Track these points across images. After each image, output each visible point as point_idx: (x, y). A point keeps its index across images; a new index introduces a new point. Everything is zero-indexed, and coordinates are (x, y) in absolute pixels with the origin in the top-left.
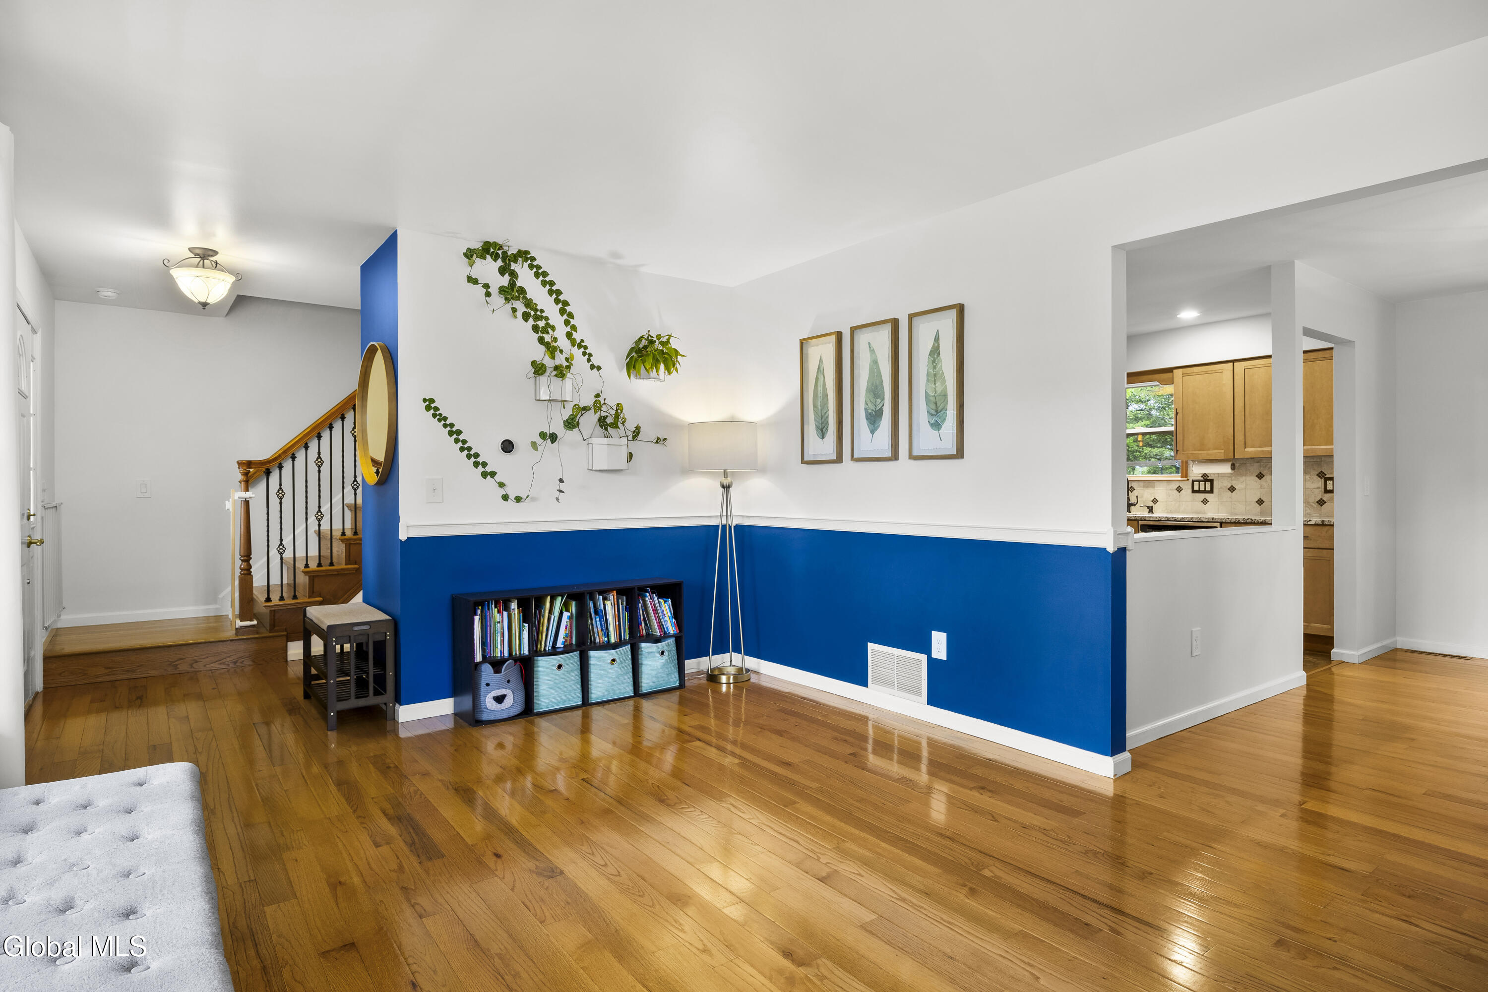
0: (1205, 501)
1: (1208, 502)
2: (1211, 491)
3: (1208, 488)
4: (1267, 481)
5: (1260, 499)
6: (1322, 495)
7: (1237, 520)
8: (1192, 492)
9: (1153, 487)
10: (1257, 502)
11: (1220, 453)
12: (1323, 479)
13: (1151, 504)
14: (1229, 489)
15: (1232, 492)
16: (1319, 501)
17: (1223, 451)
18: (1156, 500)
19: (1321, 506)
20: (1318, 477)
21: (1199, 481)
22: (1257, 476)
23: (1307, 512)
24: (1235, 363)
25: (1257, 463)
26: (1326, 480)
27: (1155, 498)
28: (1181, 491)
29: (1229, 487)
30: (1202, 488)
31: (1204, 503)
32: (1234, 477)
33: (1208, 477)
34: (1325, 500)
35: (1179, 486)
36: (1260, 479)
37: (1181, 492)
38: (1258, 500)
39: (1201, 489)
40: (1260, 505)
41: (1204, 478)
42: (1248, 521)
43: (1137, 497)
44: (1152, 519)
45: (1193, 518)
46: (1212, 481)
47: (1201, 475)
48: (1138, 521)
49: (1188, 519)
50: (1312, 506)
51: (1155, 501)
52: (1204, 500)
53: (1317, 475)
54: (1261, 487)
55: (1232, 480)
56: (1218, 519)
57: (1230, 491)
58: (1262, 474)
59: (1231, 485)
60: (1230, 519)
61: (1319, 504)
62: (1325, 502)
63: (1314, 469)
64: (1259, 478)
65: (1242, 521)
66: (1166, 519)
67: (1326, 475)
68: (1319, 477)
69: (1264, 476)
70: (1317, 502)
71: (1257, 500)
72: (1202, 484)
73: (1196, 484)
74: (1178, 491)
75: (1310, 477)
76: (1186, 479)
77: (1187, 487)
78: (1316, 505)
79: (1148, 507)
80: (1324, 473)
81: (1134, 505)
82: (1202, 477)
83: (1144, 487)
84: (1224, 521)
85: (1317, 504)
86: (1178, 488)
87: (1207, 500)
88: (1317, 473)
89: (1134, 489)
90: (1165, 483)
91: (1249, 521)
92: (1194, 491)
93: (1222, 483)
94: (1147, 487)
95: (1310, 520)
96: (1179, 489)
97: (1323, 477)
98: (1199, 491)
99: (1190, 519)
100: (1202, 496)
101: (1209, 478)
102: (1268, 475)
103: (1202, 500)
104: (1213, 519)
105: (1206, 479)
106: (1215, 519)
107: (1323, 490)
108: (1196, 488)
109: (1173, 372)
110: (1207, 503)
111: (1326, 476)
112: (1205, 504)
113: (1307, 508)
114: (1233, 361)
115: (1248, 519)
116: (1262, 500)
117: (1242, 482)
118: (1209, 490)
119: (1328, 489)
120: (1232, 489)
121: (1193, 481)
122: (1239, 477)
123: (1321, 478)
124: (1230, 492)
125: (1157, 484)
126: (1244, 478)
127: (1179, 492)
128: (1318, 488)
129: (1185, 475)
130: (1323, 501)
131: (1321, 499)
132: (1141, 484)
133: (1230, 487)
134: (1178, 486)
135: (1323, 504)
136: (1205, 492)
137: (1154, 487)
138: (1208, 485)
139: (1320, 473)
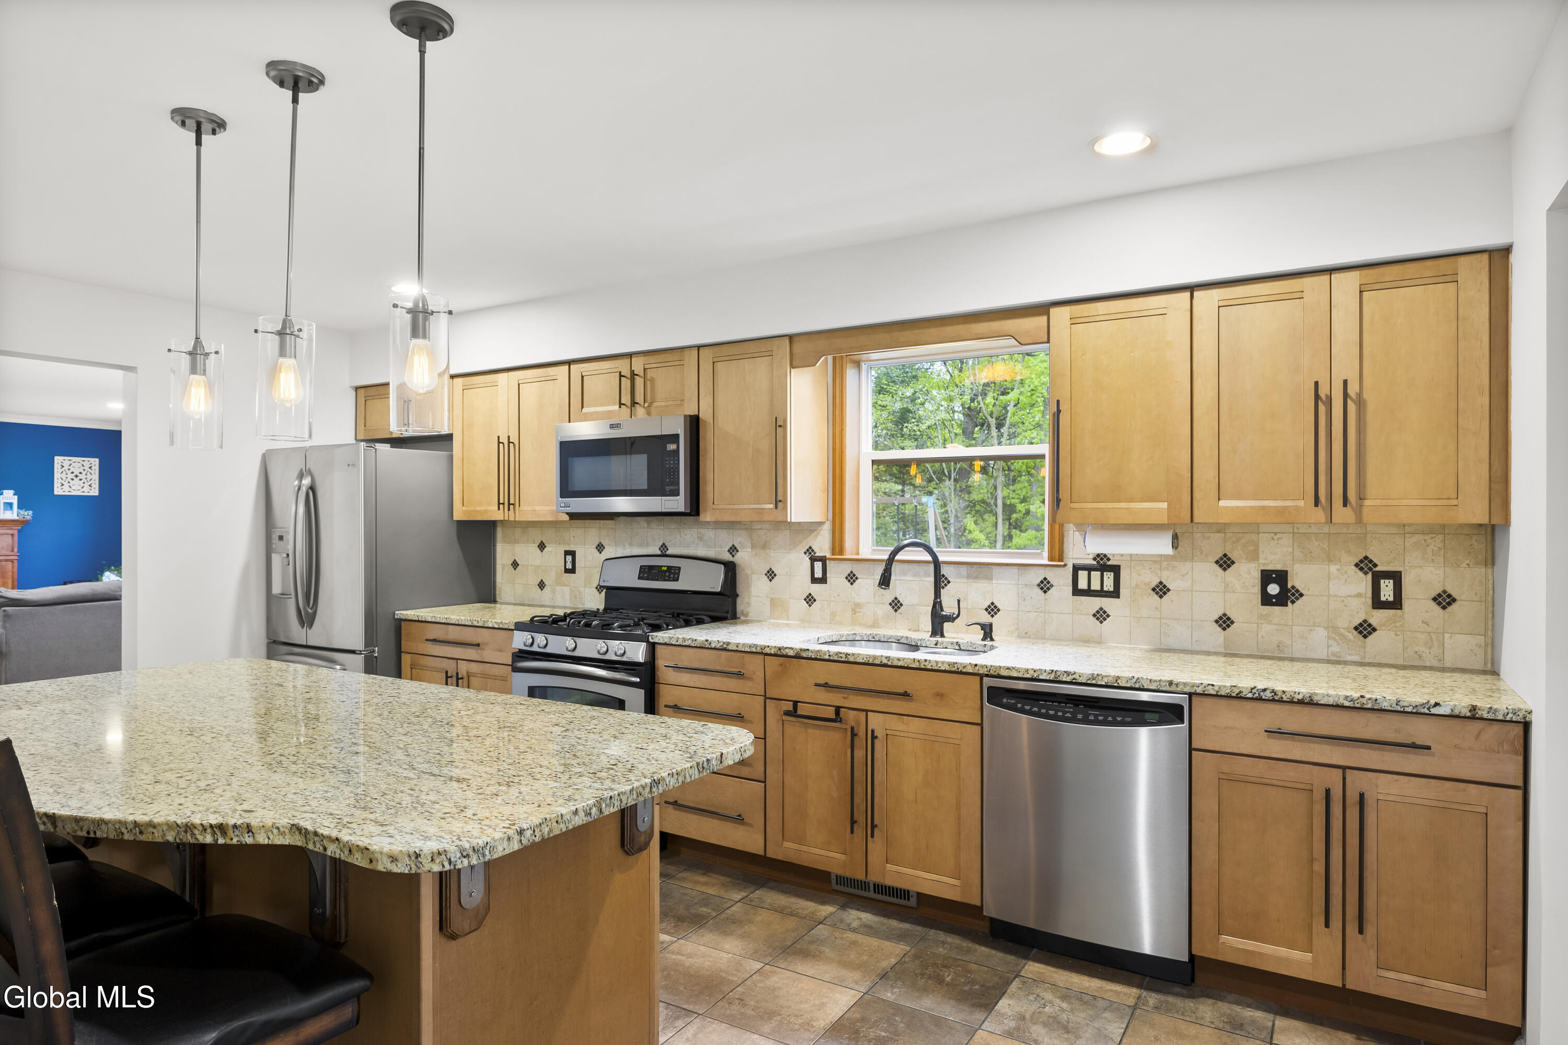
0: (1101, 615)
1: (1108, 616)
2: (1115, 594)
3: (1109, 585)
4: (1240, 575)
5: (1225, 615)
6: (1366, 613)
7: (1237, 691)
8: (1074, 594)
9: (989, 578)
10: (1217, 622)
11: (1159, 509)
12: (1370, 576)
13: (985, 618)
14: (1154, 589)
15: (1161, 597)
16: (1361, 625)
17: (1165, 505)
18: (996, 607)
19: (1365, 637)
20: (1357, 570)
21: (1089, 569)
22: (1217, 562)
23: (1331, 649)
24: (1196, 294)
25: (1219, 532)
26: (1377, 577)
27: (992, 604)
28: (1048, 589)
29: (1154, 584)
30: (1096, 586)
31: (1098, 619)
32: (1166, 563)
33: (1109, 559)
34: (1374, 624)
35: (1045, 579)
36: (1225, 570)
37: (1049, 592)
38: (1221, 618)
39: (1092, 588)
40: (1224, 629)
41: (1098, 562)
42: (1263, 695)
43: (959, 601)
44: (1015, 674)
45: (1119, 677)
46: (1116, 570)
47: (1091, 556)
48: (982, 676)
49: (1106, 680)
50: (1344, 637)
51: (992, 609)
52: (1098, 612)
53: (1357, 565)
54: (1227, 587)
55: (1161, 570)
56: (1185, 684)
57: (1157, 593)
58: (1229, 559)
59: (1159, 581)
60: (1216, 688)
61: (1360, 633)
62: (1374, 630)
63: (1349, 552)
64: (1221, 566)
65: (1250, 695)
66: (1052, 677)
67: (1375, 565)
68: (1361, 569)
69: (1233, 563)
70: (1356, 628)
71: (1216, 617)
72: (1096, 575)
73: (1083, 575)
74: (1042, 589)
75: (1338, 570)
76: (1062, 563)
77: (1062, 580)
78: (1353, 636)
79: (983, 627)
80: (1371, 561)
81: (951, 619)
82: (1094, 559)
83: (968, 577)
84: (1199, 690)
85: (1355, 633)
86: (1042, 582)
87: (1105, 612)
88: (1357, 560)
89: (949, 582)
90: (1015, 570)
91: (1268, 695)
92: (1077, 592)
93: (1139, 575)
94: (977, 578)
95: (1437, 704)
96: (1045, 586)
97: (1370, 569)
98: (1088, 592)
99: (1110, 681)
100: (1096, 603)
101: (1109, 563)
102: (1244, 561)
103: (1094, 611)
104: (1171, 683)
105: (1103, 564)
106: (1177, 685)
107: (1370, 601)
108: (1083, 585)
109: (1048, 314)
110: (1105, 619)
111: (1378, 569)
112: (1101, 622)
113: (1331, 642)
114: (1191, 288)
115: (1264, 690)
116: (1229, 619)
117: (1183, 576)
118: (1112, 589)
119: (1383, 599)
120: (1161, 590)
121: (1076, 569)
122: (1176, 563)
123: (1366, 573)
124: (1157, 597)
125: (996, 570)
126: (1188, 565)
127: (1045, 592)
128: (1359, 595)
129: (1057, 554)
130: (1370, 625)
131: (1365, 621)
132: (963, 570)
133: (1157, 586)
134: (1041, 578)
135: (1370, 633)
136: (1101, 593)
137: (991, 579)
138: (1109, 578)
139: (1361, 561)
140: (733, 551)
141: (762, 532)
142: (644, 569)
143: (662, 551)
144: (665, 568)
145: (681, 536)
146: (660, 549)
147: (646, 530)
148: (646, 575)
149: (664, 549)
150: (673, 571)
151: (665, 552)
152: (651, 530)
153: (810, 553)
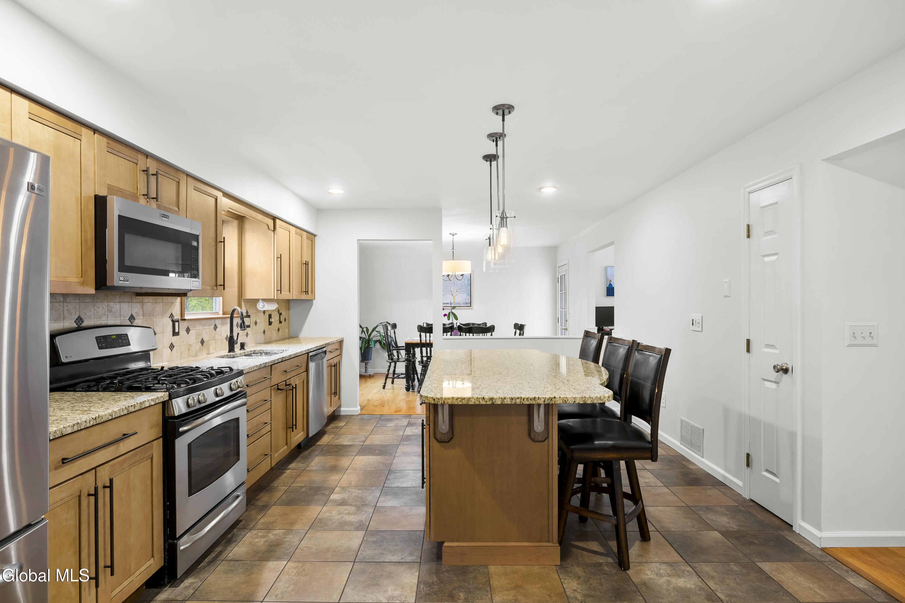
1: (248, 334)
46: (250, 317)
109: (274, 220)
110: (248, 336)
140: (131, 319)
141: (148, 304)
142: (100, 340)
143: (77, 324)
144: (114, 337)
145: (95, 309)
146: (75, 322)
147: (62, 304)
148: (104, 345)
149: (79, 322)
150: (123, 338)
151: (81, 324)
152: (67, 304)
153: (171, 317)
